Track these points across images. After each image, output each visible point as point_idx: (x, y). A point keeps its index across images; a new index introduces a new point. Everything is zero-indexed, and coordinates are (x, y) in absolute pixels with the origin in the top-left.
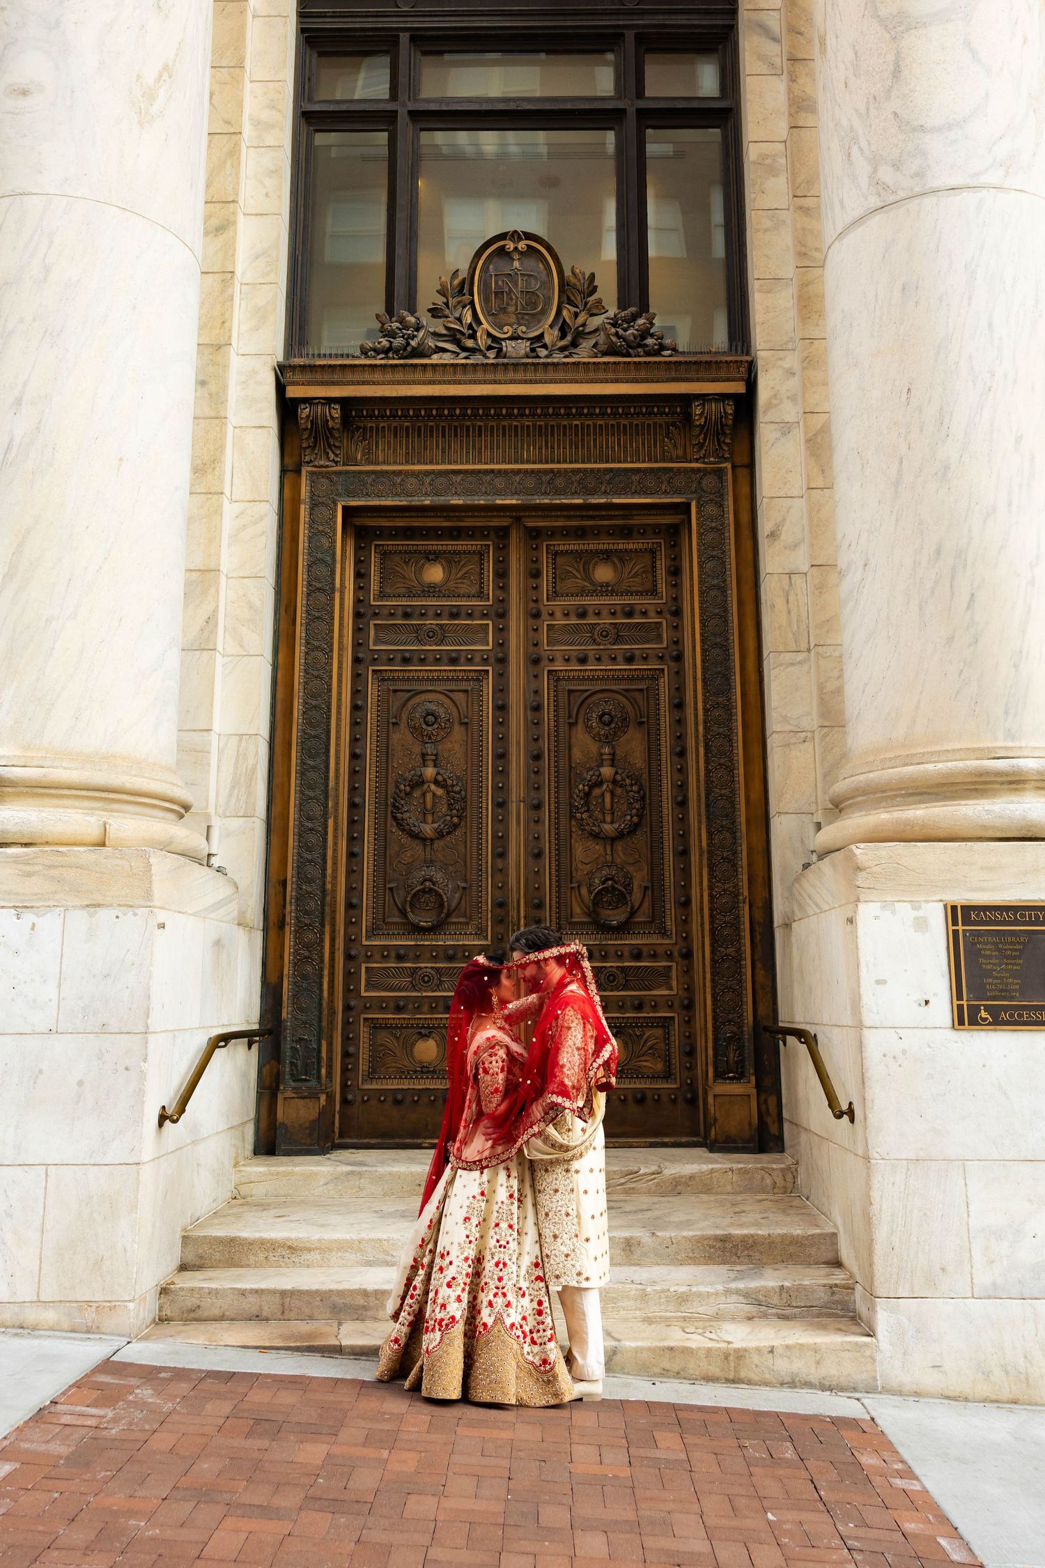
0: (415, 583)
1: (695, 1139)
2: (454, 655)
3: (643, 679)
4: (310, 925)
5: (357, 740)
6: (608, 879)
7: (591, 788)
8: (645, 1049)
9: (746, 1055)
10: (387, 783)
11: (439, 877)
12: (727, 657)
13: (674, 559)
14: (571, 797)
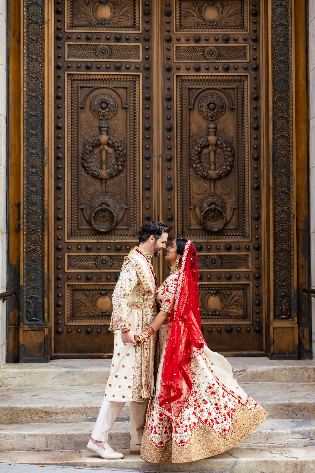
0: (93, 18)
1: (260, 352)
2: (118, 65)
3: (234, 81)
4: (35, 230)
5: (59, 118)
6: (212, 204)
7: (202, 148)
8: (233, 302)
9: (292, 306)
10: (78, 144)
11: (110, 201)
12: (288, 68)
13: (255, 6)
14: (190, 154)
